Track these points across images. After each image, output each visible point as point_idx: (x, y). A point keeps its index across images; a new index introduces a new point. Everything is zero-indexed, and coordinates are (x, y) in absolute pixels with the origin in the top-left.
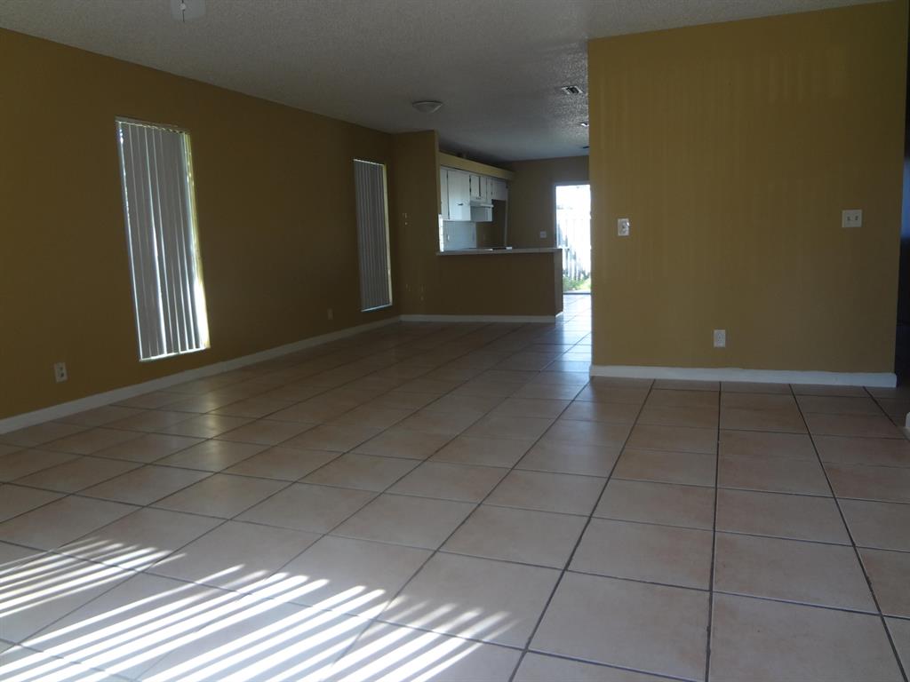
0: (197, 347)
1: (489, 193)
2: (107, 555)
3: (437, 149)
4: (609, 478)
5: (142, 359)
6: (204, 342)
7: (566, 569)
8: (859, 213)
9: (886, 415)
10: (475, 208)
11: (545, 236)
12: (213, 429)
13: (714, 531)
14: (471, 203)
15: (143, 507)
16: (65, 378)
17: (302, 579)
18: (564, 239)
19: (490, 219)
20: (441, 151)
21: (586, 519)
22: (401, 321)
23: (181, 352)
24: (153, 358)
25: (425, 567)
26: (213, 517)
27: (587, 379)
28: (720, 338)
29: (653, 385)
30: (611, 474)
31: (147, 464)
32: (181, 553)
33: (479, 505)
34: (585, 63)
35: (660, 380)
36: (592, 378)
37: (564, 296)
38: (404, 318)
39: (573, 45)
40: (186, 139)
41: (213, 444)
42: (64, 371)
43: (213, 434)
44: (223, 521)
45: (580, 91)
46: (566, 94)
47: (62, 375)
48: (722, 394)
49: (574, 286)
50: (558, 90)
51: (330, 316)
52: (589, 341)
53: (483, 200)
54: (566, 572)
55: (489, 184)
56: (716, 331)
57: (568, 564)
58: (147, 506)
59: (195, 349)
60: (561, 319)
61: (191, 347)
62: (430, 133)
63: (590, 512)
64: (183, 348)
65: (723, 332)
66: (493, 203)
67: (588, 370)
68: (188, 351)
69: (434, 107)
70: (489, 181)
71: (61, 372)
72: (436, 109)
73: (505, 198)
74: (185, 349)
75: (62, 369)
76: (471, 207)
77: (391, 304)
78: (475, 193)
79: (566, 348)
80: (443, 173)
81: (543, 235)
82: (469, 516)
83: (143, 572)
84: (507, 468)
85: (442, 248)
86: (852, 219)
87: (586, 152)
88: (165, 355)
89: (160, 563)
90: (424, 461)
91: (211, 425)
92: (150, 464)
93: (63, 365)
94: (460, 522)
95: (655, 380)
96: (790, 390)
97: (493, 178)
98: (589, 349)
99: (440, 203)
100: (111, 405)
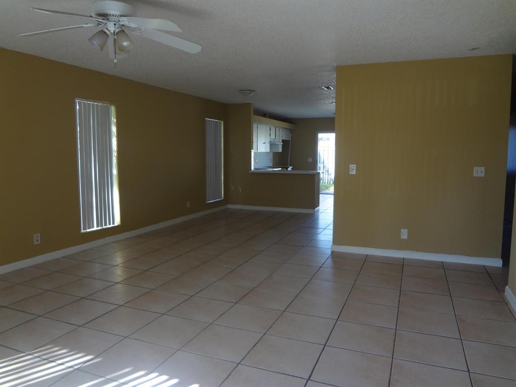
0: (113, 224)
1: (281, 136)
2: (59, 357)
3: (252, 113)
4: (337, 320)
5: (82, 231)
6: (118, 221)
7: (309, 379)
8: (483, 169)
9: (495, 285)
10: (272, 145)
11: (311, 161)
12: (119, 276)
13: (393, 358)
14: (270, 142)
15: (80, 326)
16: (39, 242)
17: (165, 377)
18: (322, 160)
19: (280, 150)
20: (254, 114)
21: (323, 346)
22: (228, 208)
23: (104, 227)
24: (88, 230)
25: (232, 373)
26: (118, 335)
27: (329, 252)
28: (404, 235)
29: (366, 258)
30: (338, 318)
31: (83, 298)
32: (99, 358)
33: (264, 334)
34: (335, 76)
35: (370, 255)
36: (332, 252)
37: (320, 195)
38: (230, 206)
39: (328, 68)
40: (113, 109)
41: (119, 286)
42: (39, 238)
43: (119, 279)
44: (123, 338)
45: (332, 89)
46: (324, 89)
47: (38, 240)
48: (404, 266)
49: (327, 188)
50: (320, 88)
51: (188, 206)
52: (331, 227)
53: (277, 140)
54: (309, 381)
55: (281, 131)
56: (402, 230)
57: (310, 376)
58: (81, 326)
59: (112, 225)
60: (318, 210)
61: (110, 224)
62: (248, 105)
63: (325, 342)
64: (106, 225)
65: (406, 230)
66: (282, 142)
67: (330, 247)
68: (108, 226)
69: (251, 93)
70: (281, 130)
71: (37, 239)
72: (253, 94)
73: (289, 139)
74: (107, 225)
75: (38, 237)
76: (270, 145)
77: (223, 198)
78: (273, 136)
79: (320, 230)
80: (255, 126)
81: (310, 160)
82: (258, 342)
83: (78, 369)
84: (281, 311)
85: (253, 168)
86: (479, 172)
87: (334, 116)
88: (95, 228)
89: (86, 364)
90: (236, 303)
91: (119, 274)
92: (84, 298)
93: (39, 235)
94: (253, 345)
95: (367, 255)
96: (442, 265)
97: (283, 128)
98: (331, 232)
99: (253, 142)
100: (63, 257)
